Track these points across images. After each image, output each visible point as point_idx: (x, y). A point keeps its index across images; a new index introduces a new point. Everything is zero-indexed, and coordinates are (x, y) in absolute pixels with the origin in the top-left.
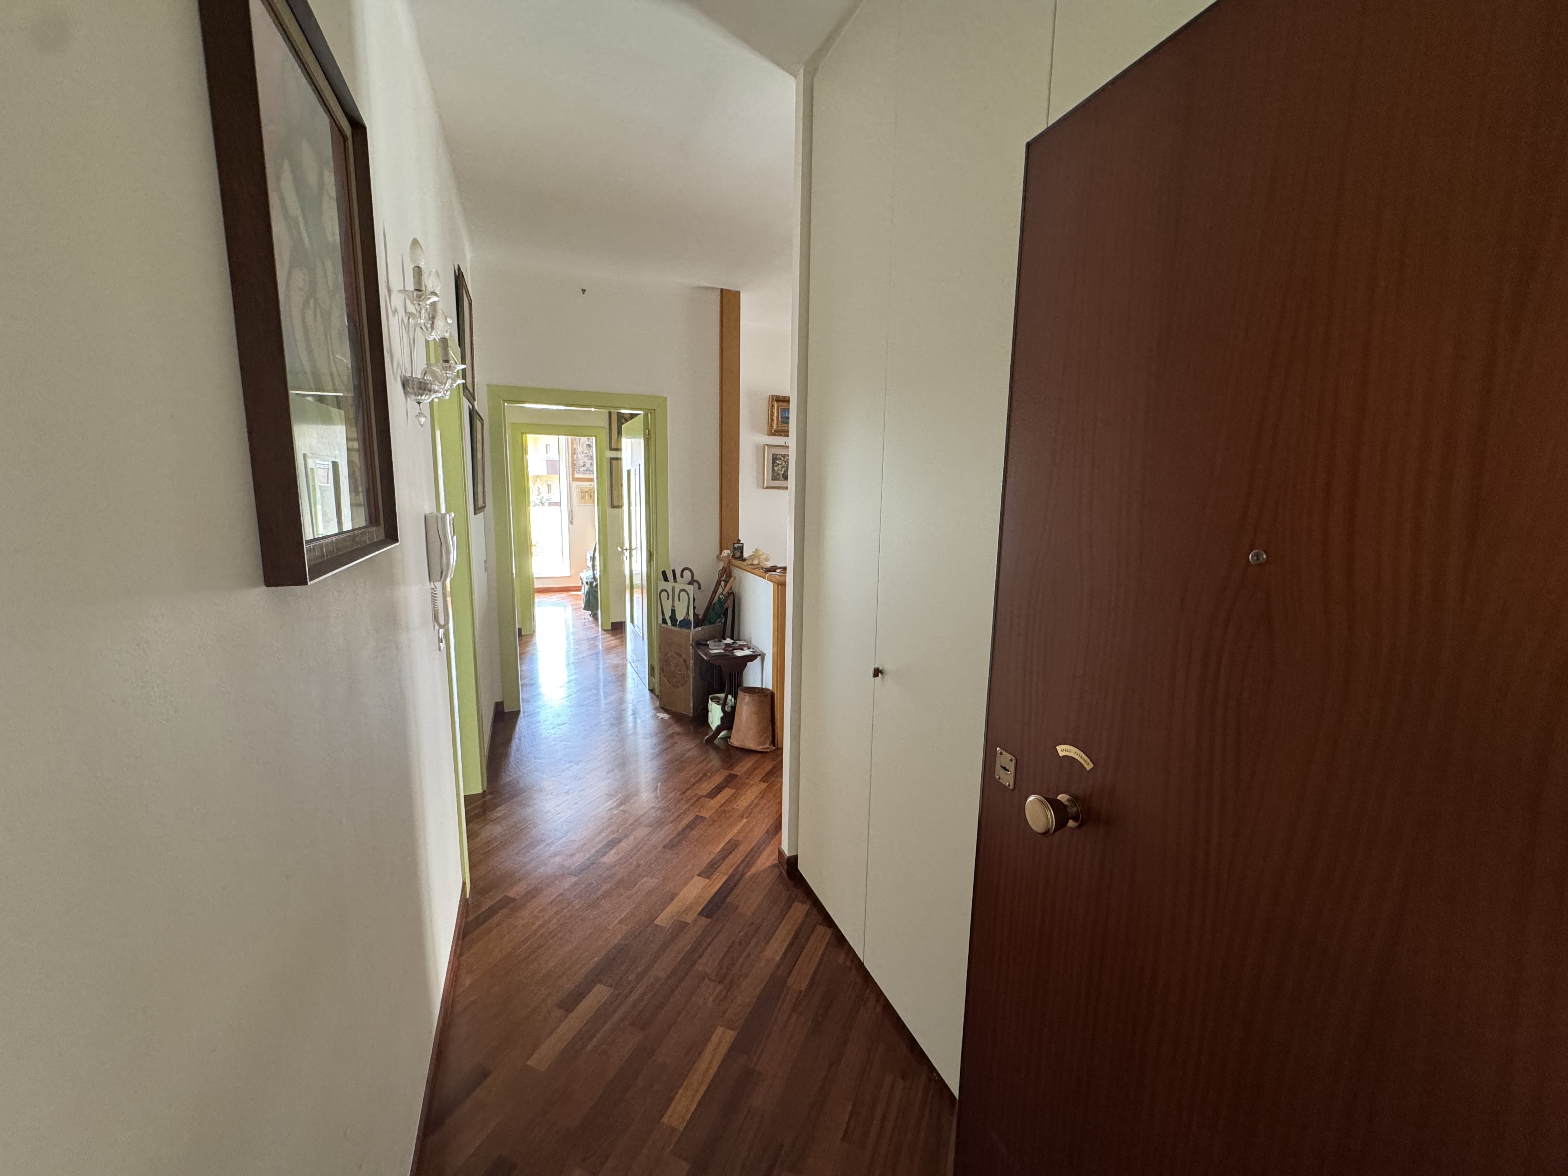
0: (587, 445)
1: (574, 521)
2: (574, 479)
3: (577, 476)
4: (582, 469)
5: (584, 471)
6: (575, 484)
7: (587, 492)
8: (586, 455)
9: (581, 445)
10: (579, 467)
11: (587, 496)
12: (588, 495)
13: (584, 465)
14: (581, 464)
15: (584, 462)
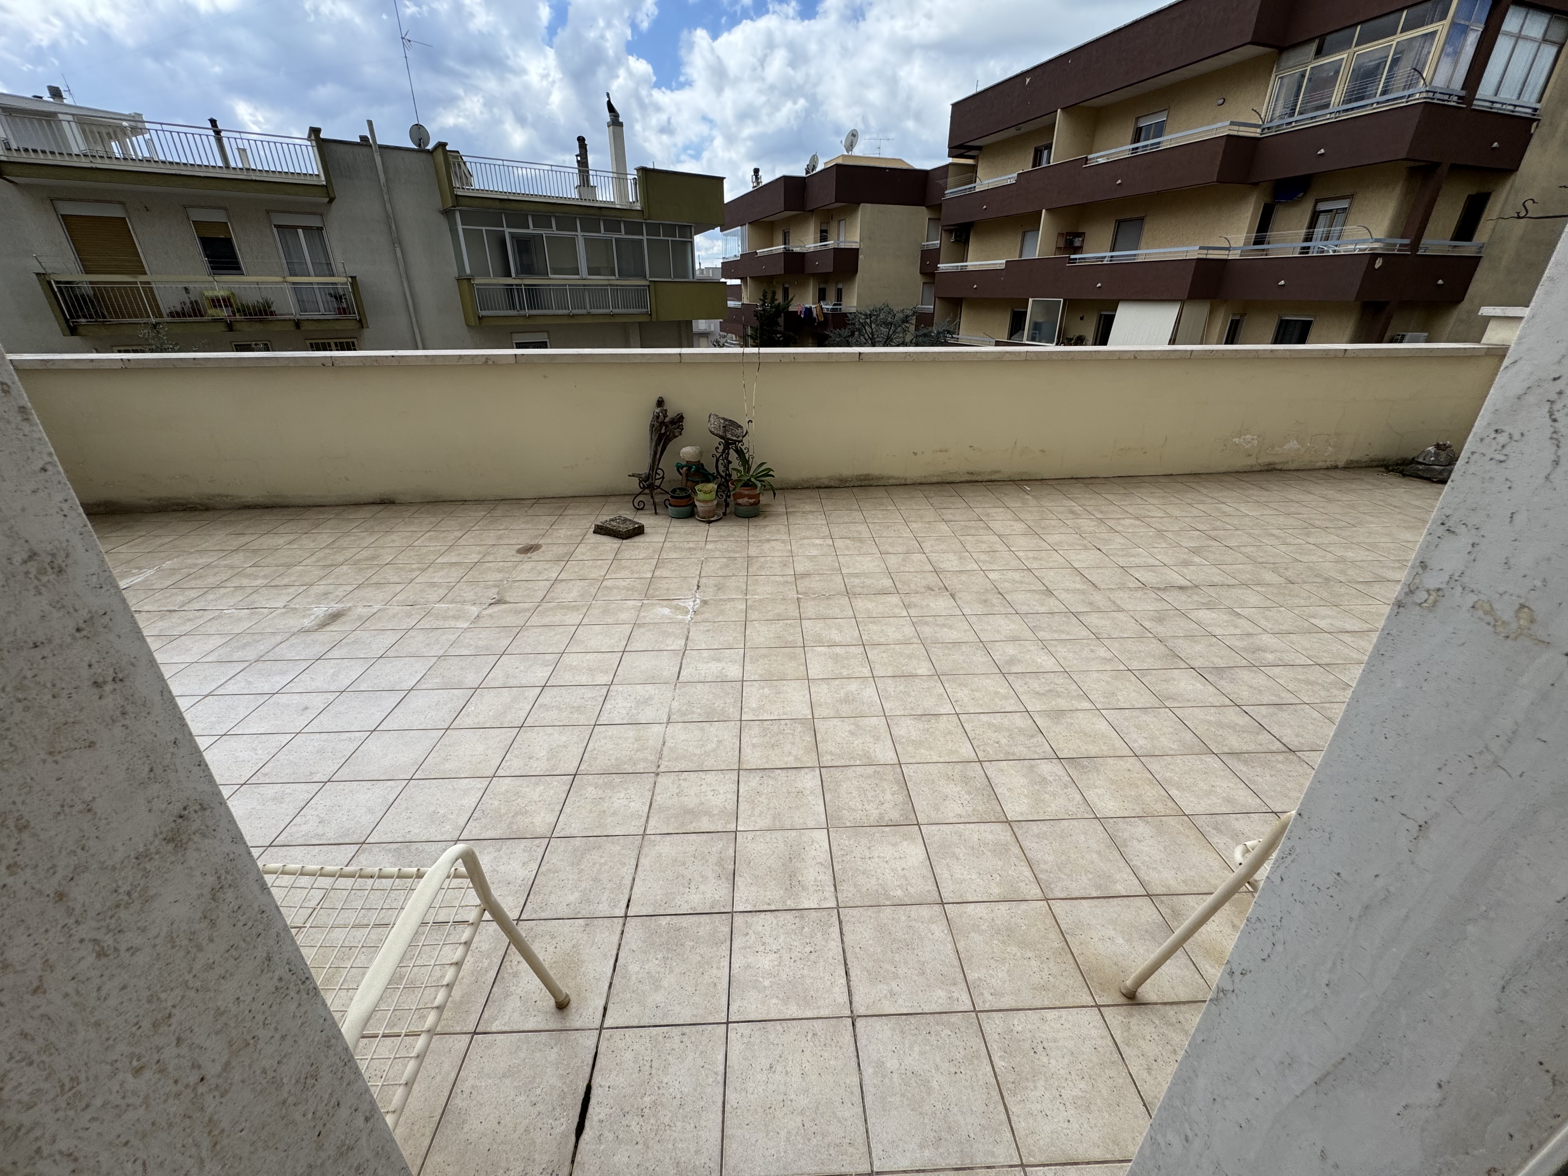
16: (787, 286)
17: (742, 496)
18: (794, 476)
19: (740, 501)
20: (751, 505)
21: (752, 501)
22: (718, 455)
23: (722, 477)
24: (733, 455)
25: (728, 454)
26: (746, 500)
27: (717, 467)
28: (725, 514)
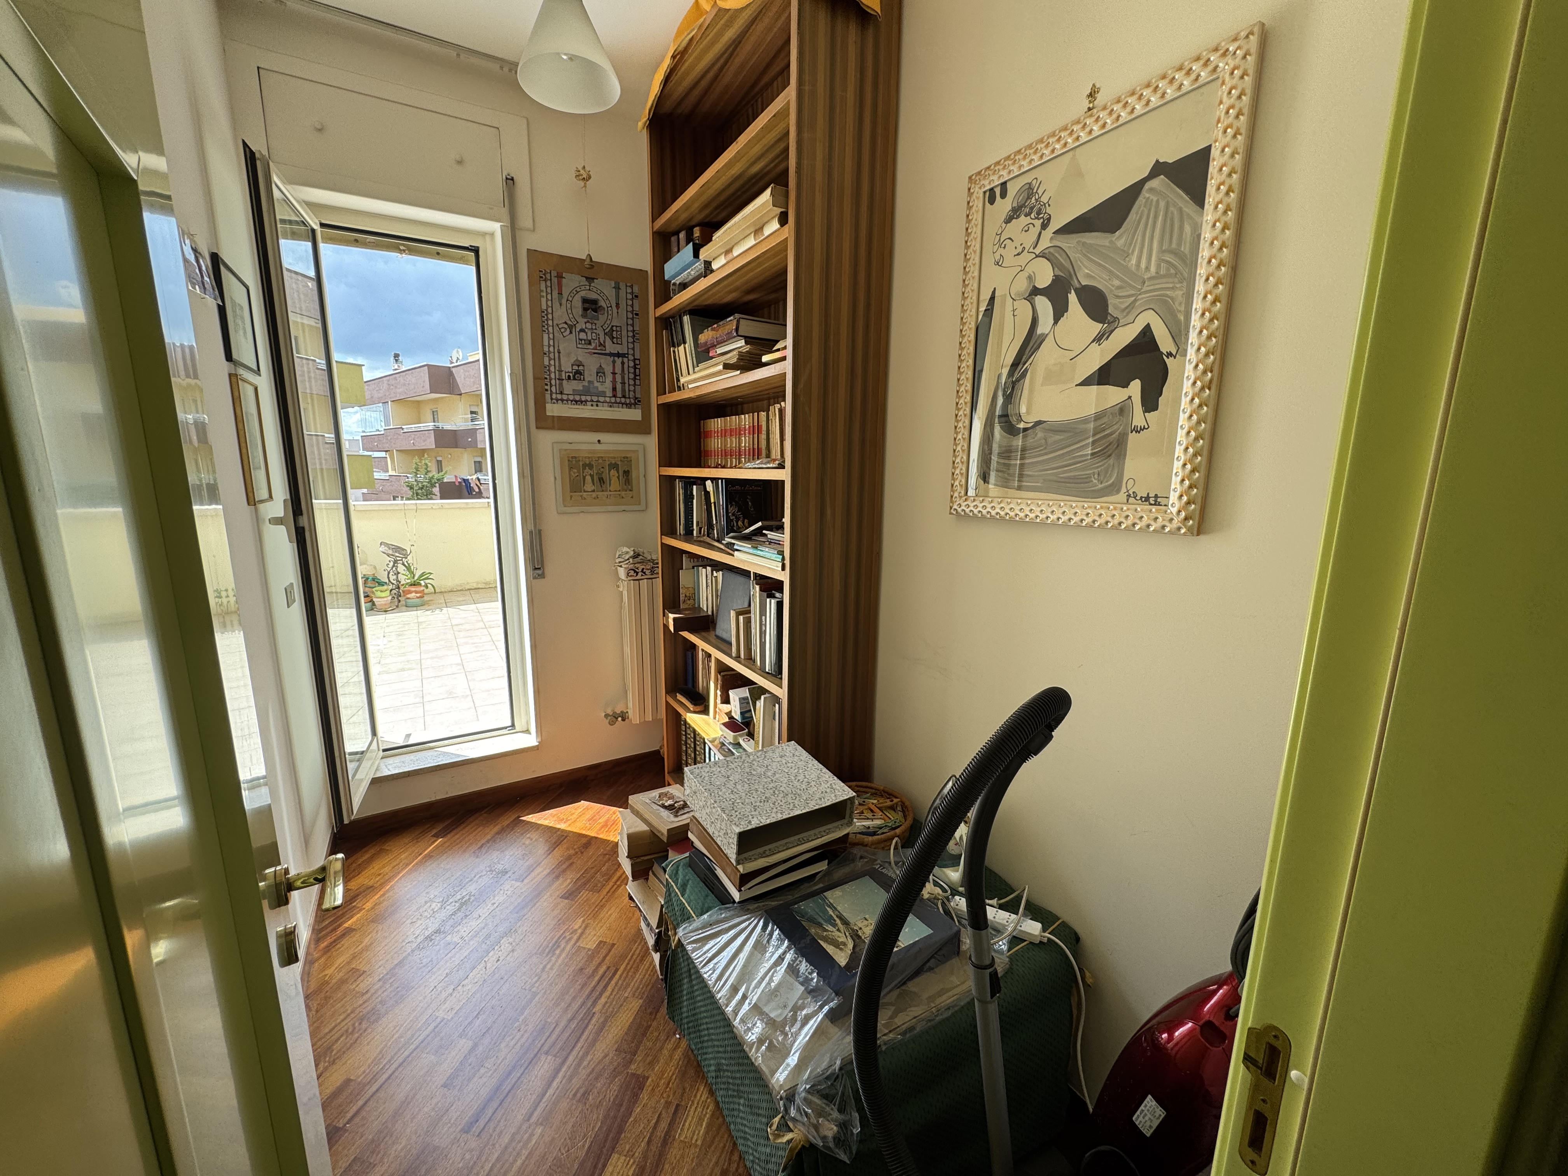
0: (585, 301)
1: (549, 569)
2: (543, 422)
3: (554, 410)
4: (569, 387)
5: (575, 392)
6: (547, 440)
7: (590, 466)
8: (583, 336)
9: (564, 301)
10: (561, 379)
11: (588, 478)
12: (592, 476)
13: (578, 372)
14: (567, 366)
15: (579, 364)
16: (439, 459)
17: (410, 592)
18: (449, 584)
19: (409, 596)
20: (418, 598)
21: (418, 595)
22: (389, 569)
23: (393, 584)
24: (401, 568)
25: (397, 566)
26: (414, 594)
27: (388, 578)
28: (397, 606)
